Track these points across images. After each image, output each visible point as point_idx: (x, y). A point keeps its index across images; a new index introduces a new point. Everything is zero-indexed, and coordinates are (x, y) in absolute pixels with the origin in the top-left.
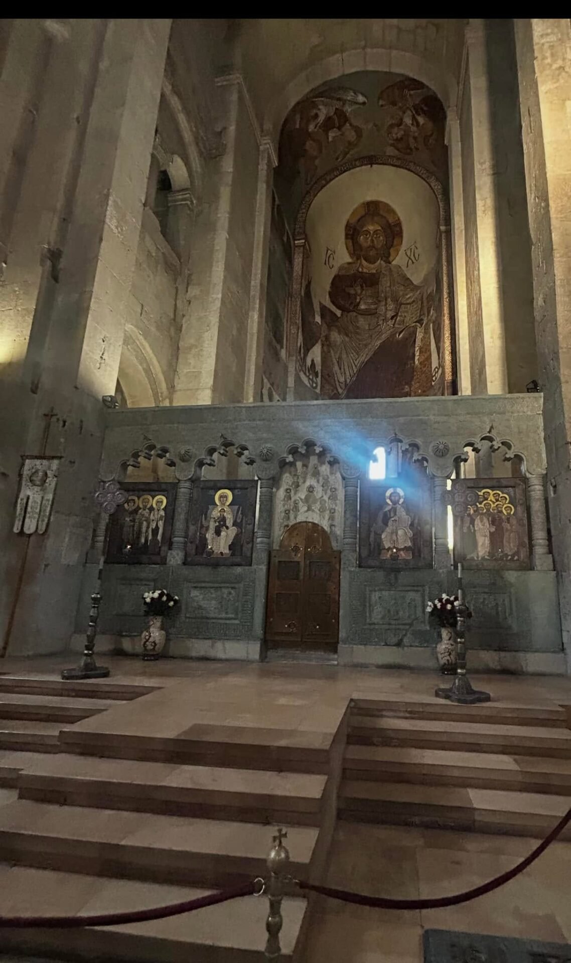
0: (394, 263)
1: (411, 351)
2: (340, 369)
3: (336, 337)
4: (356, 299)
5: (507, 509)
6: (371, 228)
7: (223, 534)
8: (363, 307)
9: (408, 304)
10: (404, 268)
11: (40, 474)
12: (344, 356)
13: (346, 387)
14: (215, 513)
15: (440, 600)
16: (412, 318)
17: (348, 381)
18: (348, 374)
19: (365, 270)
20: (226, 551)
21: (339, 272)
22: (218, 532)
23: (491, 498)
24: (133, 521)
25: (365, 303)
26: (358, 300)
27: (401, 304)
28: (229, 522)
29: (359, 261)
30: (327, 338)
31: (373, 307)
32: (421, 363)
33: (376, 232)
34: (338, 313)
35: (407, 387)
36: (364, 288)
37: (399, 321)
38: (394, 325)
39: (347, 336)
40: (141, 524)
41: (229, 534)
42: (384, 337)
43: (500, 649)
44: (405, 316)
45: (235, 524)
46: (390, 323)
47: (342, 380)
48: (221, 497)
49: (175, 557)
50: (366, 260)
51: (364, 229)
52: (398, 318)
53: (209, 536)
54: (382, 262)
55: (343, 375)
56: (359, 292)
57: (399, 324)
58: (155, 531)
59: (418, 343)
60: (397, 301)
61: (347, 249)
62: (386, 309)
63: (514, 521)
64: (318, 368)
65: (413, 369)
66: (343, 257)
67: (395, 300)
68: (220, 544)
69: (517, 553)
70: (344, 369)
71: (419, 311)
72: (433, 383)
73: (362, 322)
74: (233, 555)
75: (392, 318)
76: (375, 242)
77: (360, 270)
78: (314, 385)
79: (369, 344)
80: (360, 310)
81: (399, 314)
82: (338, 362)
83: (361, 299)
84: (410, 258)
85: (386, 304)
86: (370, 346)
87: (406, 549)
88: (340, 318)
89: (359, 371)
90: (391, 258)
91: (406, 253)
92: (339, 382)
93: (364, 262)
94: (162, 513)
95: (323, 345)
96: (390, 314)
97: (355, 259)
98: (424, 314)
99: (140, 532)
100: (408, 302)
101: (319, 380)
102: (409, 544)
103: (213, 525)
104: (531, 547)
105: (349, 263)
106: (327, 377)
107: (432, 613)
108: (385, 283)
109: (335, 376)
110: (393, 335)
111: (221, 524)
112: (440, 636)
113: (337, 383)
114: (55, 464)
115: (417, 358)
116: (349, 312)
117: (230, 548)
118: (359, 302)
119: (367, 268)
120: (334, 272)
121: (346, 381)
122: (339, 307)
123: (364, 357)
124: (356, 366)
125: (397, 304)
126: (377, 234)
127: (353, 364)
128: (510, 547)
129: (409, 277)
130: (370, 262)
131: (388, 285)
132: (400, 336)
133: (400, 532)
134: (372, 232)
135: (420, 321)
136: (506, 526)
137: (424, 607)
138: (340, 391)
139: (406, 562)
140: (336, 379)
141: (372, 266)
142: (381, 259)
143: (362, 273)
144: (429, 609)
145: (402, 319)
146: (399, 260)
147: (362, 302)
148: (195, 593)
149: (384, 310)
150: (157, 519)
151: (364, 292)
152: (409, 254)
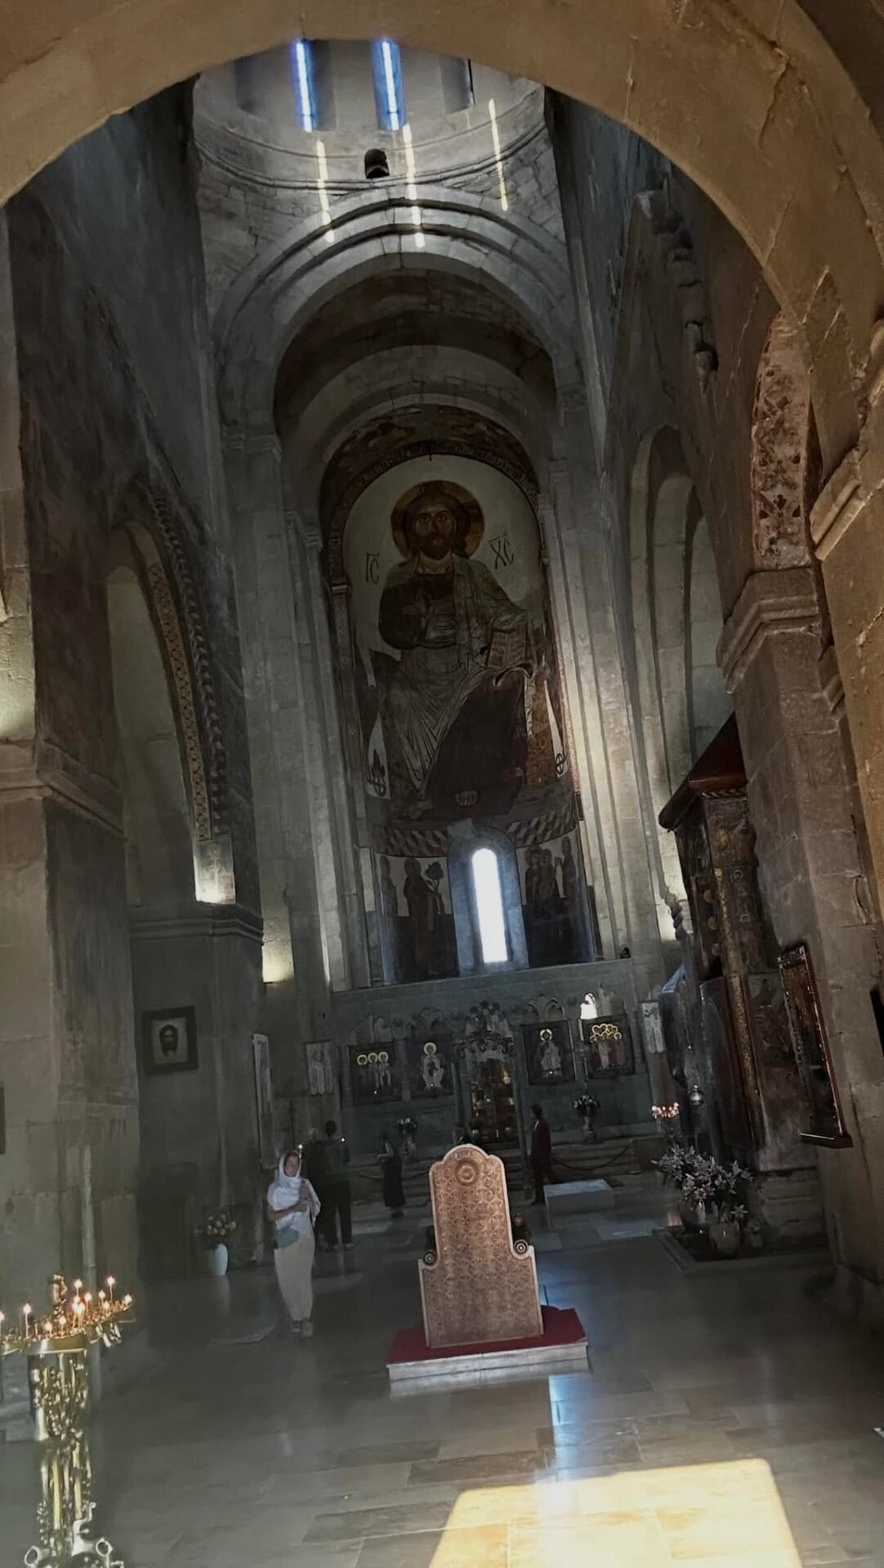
0: (472, 558)
1: (520, 711)
2: (413, 748)
3: (400, 697)
4: (420, 623)
5: (617, 1035)
6: (431, 509)
7: (435, 1074)
8: (432, 635)
9: (504, 632)
10: (491, 568)
11: (319, 1054)
12: (416, 726)
13: (425, 775)
14: (426, 1061)
15: (581, 1099)
16: (514, 657)
17: (427, 765)
18: (424, 752)
19: (428, 571)
20: (438, 1085)
21: (388, 583)
22: (431, 1073)
23: (607, 1029)
24: (367, 1072)
25: (435, 629)
26: (423, 624)
27: (494, 630)
28: (437, 1065)
29: (417, 559)
30: (387, 703)
31: (449, 632)
32: (537, 736)
33: (439, 514)
34: (397, 655)
35: (518, 769)
36: (431, 601)
37: (494, 657)
38: (486, 664)
39: (416, 689)
40: (373, 1074)
41: (439, 1074)
42: (473, 683)
43: (620, 1123)
44: (503, 652)
45: (441, 1067)
46: (481, 659)
47: (417, 765)
48: (428, 1048)
49: (406, 1095)
50: (427, 554)
51: (422, 511)
52: (492, 653)
53: (425, 1077)
54: (454, 555)
55: (418, 756)
56: (423, 609)
57: (494, 664)
58: (385, 1078)
59: (528, 702)
60: (487, 623)
61: (397, 544)
62: (470, 636)
63: (621, 1043)
64: (383, 762)
65: (524, 739)
66: (392, 555)
67: (484, 621)
68: (434, 1081)
69: (626, 1064)
70: (419, 748)
71: (523, 649)
72: (559, 776)
73: (436, 662)
74: (445, 1087)
75: (482, 651)
76: (439, 525)
77: (420, 571)
78: (382, 790)
79: (451, 697)
80: (428, 641)
81: (493, 646)
82: (408, 738)
83: (428, 622)
84: (498, 555)
85: (469, 628)
86: (453, 701)
87: (558, 1069)
88: (401, 662)
89: (441, 746)
90: (467, 550)
91: (492, 546)
92: (413, 770)
93: (423, 556)
94: (387, 1065)
95: (384, 719)
96: (477, 645)
97: (410, 555)
98: (531, 657)
99: (374, 1081)
100: (505, 628)
101: (386, 778)
102: (559, 1066)
103: (426, 1069)
104: (633, 1058)
105: (402, 565)
106: (396, 768)
107: (578, 1108)
108: (463, 590)
109: (407, 761)
110: (487, 680)
111: (432, 1067)
112: (584, 1121)
113: (411, 772)
114: (327, 1045)
115: (529, 726)
116: (411, 648)
117: (442, 1082)
118: (426, 629)
119: (434, 566)
120: (382, 585)
121: (423, 767)
122: (396, 646)
123: (446, 720)
124: (435, 738)
125: (487, 629)
126: (441, 517)
127: (430, 735)
128: (621, 1060)
129: (501, 585)
130: (434, 557)
131: (469, 595)
132: (499, 684)
133: (553, 1059)
134: (433, 515)
135: (527, 666)
136: (617, 1047)
137: (573, 1104)
138: (418, 784)
139: (558, 1077)
140: (409, 766)
141: (438, 562)
142: (452, 552)
143: (423, 576)
144: (576, 1106)
145: (498, 654)
146: (482, 553)
147: (430, 628)
148: (424, 1117)
149: (467, 639)
150: (384, 1070)
151: (431, 610)
152: (496, 547)
